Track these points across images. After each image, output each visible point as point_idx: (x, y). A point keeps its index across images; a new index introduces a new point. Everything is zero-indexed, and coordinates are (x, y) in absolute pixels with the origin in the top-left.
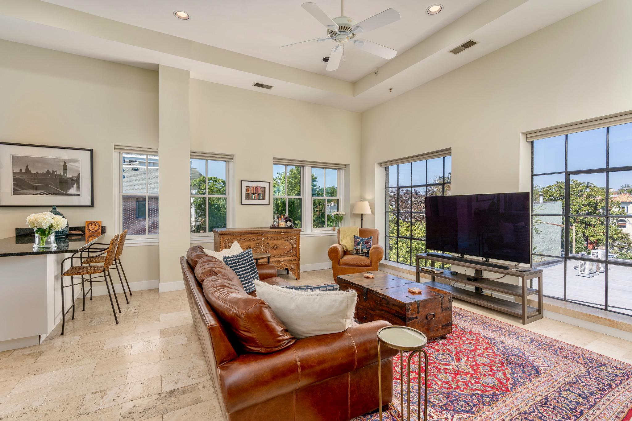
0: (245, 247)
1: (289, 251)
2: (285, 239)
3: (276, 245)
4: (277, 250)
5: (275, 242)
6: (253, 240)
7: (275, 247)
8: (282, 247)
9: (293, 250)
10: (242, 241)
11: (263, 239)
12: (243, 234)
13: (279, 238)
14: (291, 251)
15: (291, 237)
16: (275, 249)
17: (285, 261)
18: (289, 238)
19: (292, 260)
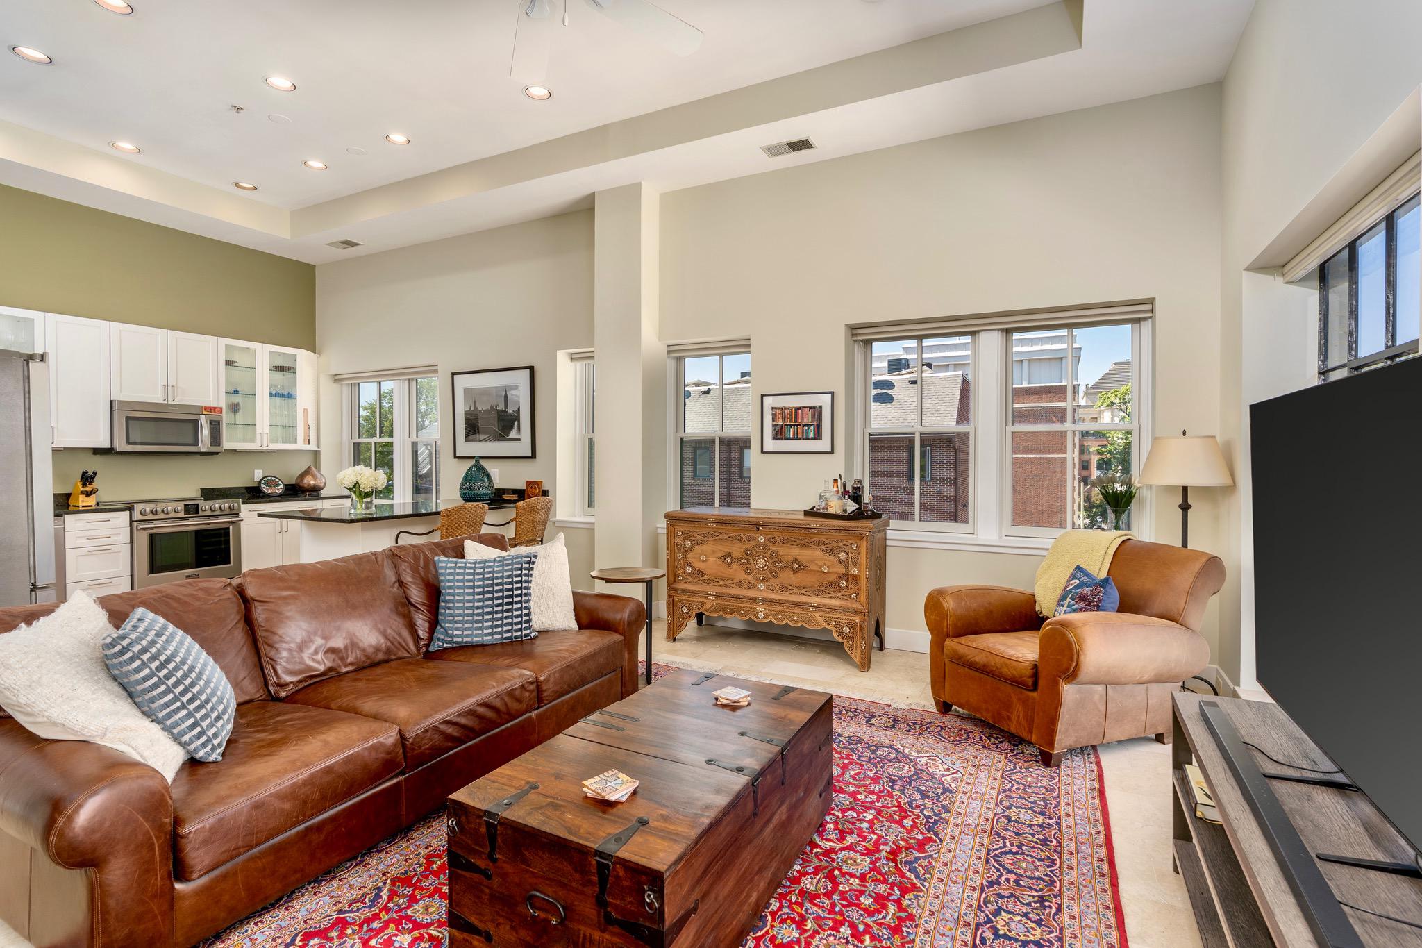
0: (720, 554)
1: (836, 583)
2: (823, 547)
3: (796, 560)
4: (800, 574)
5: (795, 552)
6: (739, 539)
7: (796, 566)
8: (813, 567)
9: (847, 581)
10: (712, 539)
11: (761, 539)
12: (713, 523)
13: (805, 542)
14: (843, 583)
15: (841, 545)
16: (795, 572)
17: (821, 607)
18: (834, 544)
19: (841, 609)
